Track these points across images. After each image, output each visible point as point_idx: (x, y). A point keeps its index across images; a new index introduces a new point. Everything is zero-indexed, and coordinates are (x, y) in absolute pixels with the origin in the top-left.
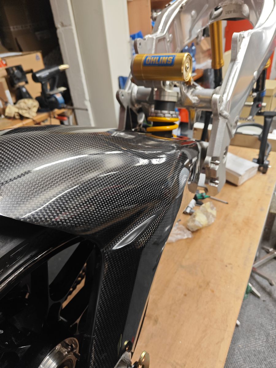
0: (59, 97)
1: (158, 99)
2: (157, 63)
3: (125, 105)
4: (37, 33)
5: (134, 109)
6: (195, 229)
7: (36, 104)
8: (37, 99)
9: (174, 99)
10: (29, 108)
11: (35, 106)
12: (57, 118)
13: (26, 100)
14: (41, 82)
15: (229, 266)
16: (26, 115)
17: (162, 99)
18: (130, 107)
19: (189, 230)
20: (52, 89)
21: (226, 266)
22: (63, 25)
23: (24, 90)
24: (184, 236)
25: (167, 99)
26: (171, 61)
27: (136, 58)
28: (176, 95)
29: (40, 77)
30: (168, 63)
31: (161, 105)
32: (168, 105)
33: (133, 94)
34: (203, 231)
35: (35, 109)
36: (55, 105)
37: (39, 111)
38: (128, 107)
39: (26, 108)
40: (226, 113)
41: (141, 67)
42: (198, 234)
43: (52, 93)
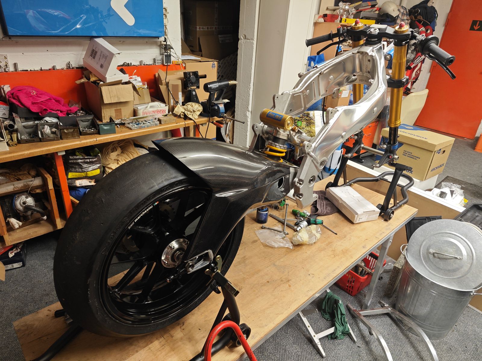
0: (222, 107)
1: (275, 136)
2: (273, 117)
3: (258, 134)
4: (219, 36)
5: (264, 137)
6: (297, 243)
7: (201, 108)
8: (203, 104)
9: (285, 138)
10: (194, 111)
11: (199, 111)
12: (214, 124)
13: (193, 104)
14: (210, 92)
15: (311, 276)
16: (190, 116)
17: (278, 136)
18: (261, 135)
19: (292, 243)
20: (217, 99)
21: (309, 275)
22: (245, 37)
23: (194, 93)
24: (286, 245)
25: (281, 137)
26: (280, 118)
27: (265, 111)
28: (287, 136)
29: (211, 88)
30: (279, 119)
31: (276, 139)
32: (281, 140)
33: (264, 128)
34: (304, 247)
35: (198, 113)
36: (217, 113)
37: (201, 115)
38: (259, 135)
39: (192, 111)
40: (312, 154)
41: (266, 116)
42: (299, 248)
43: (216, 102)
